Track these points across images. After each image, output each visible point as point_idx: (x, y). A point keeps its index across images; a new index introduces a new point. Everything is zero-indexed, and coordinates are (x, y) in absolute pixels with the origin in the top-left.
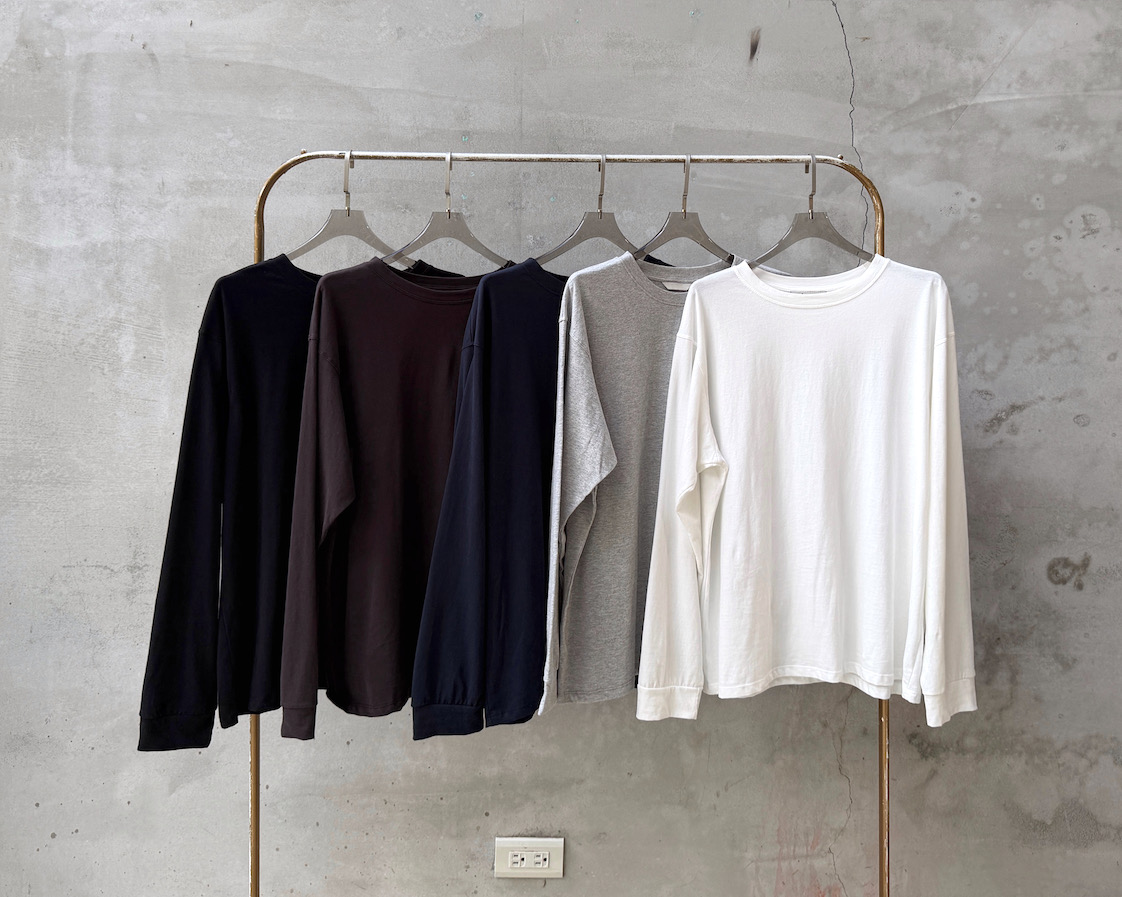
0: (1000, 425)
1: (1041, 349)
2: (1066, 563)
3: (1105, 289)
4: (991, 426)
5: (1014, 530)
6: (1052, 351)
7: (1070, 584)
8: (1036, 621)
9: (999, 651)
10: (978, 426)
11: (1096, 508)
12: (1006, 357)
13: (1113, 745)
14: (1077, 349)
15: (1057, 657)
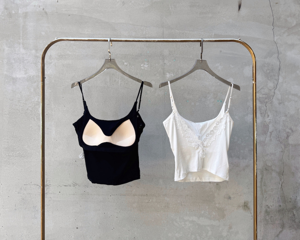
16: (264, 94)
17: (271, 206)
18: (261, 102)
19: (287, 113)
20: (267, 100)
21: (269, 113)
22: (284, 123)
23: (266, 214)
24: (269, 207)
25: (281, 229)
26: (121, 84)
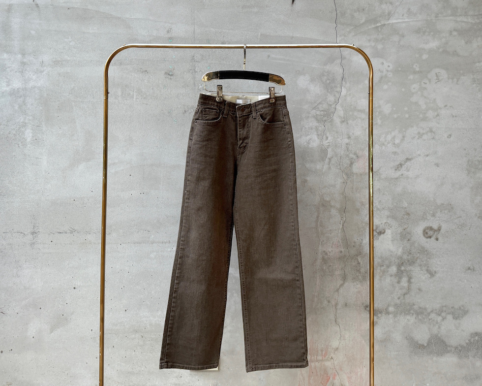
0: (401, 167)
1: (419, 133)
2: (431, 228)
3: (446, 106)
4: (398, 168)
5: (408, 214)
6: (423, 134)
7: (433, 239)
8: (418, 255)
9: (403, 268)
10: (391, 168)
11: (443, 204)
12: (404, 137)
13: (452, 310)
14: (434, 133)
15: (427, 270)
16: (322, 111)
17: (330, 252)
18: (318, 121)
19: (351, 134)
20: (325, 118)
21: (328, 135)
22: (346, 147)
23: (323, 263)
24: (326, 254)
25: (342, 282)
26: (136, 99)
